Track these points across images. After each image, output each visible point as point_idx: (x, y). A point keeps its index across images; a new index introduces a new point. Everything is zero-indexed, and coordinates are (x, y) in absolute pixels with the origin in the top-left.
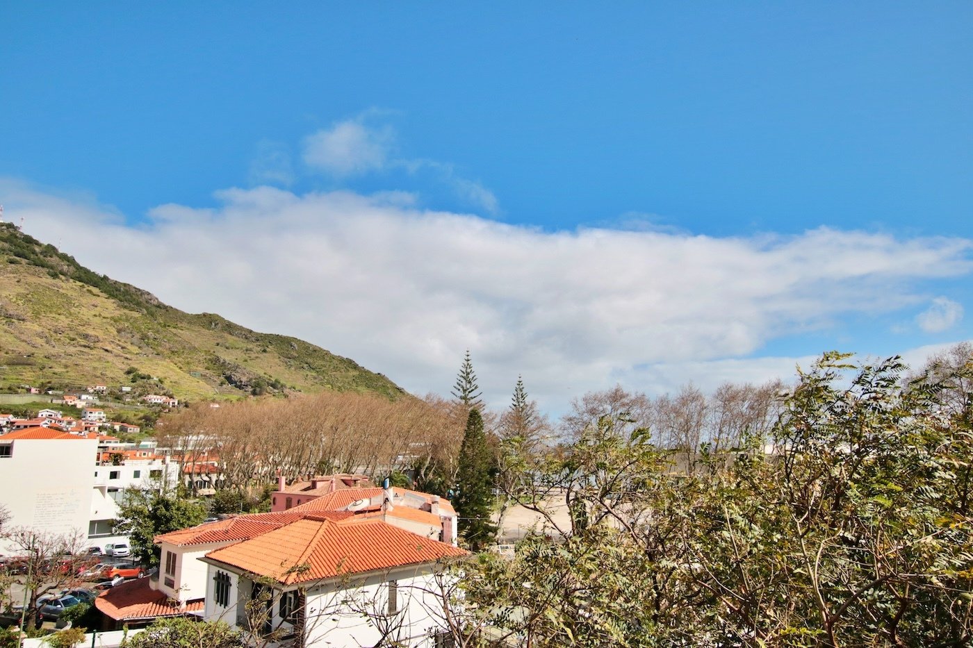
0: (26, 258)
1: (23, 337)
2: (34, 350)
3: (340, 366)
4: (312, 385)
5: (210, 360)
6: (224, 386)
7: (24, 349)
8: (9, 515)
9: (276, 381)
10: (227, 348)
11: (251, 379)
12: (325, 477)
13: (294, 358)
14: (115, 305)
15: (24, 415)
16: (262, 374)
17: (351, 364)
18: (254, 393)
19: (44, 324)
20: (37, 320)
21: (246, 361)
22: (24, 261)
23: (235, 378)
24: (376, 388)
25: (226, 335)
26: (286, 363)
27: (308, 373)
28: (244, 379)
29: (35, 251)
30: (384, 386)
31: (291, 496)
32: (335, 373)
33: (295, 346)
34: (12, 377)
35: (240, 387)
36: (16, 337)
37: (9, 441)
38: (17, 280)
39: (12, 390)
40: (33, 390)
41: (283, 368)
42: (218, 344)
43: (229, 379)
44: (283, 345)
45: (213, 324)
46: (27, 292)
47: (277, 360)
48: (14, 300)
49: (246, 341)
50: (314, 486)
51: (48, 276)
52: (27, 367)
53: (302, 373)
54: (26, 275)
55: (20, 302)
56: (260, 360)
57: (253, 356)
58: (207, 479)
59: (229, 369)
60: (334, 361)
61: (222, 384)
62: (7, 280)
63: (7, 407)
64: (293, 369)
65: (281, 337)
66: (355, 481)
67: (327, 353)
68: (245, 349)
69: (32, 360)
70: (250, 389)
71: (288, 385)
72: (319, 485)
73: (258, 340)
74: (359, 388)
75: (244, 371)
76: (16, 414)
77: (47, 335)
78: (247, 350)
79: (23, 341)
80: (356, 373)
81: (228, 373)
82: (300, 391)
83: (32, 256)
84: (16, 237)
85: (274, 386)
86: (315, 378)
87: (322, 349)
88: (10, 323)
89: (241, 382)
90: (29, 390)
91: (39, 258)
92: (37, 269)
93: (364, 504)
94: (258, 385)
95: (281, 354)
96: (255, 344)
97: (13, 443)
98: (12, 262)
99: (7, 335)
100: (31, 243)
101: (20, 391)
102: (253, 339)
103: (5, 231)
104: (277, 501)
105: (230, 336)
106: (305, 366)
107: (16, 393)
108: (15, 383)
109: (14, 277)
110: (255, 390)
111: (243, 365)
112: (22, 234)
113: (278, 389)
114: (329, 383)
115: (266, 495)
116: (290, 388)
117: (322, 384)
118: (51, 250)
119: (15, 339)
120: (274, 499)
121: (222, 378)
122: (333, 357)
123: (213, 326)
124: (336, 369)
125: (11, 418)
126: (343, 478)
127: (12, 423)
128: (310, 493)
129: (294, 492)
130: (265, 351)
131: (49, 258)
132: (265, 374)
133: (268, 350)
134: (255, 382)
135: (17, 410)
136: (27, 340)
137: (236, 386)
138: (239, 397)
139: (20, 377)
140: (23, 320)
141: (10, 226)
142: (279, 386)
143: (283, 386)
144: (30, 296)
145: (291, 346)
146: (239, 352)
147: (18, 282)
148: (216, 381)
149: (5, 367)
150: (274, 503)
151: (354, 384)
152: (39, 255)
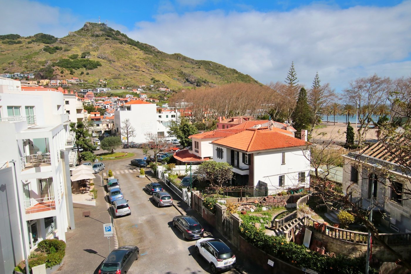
0: (111, 37)
1: (116, 68)
2: (120, 73)
3: (230, 72)
4: (219, 81)
5: (179, 73)
6: (186, 83)
7: (117, 72)
9: (205, 80)
10: (185, 68)
11: (196, 80)
12: (237, 117)
13: (211, 70)
14: (143, 53)
15: (122, 97)
16: (199, 78)
17: (234, 71)
18: (197, 85)
19: (121, 62)
20: (119, 61)
21: (193, 72)
22: (110, 38)
23: (189, 80)
24: (246, 82)
25: (184, 62)
26: (208, 72)
27: (218, 76)
28: (193, 80)
29: (113, 34)
30: (249, 80)
31: (224, 124)
32: (228, 75)
33: (211, 65)
34: (115, 83)
35: (192, 83)
36: (113, 68)
37: (129, 105)
38: (110, 46)
39: (116, 88)
40: (123, 88)
41: (207, 74)
42: (181, 66)
43: (187, 80)
44: (206, 65)
45: (179, 58)
46: (114, 51)
47: (205, 71)
48: (110, 54)
49: (192, 64)
50: (233, 120)
51: (119, 44)
52: (119, 79)
53: (215, 76)
54: (112, 44)
55: (112, 55)
56: (197, 72)
57: (195, 70)
58: (188, 118)
59: (187, 76)
60: (228, 70)
61: (185, 82)
62: (106, 47)
63: (116, 94)
64: (211, 75)
65: (205, 61)
66: (249, 118)
67: (225, 67)
68: (192, 67)
69: (120, 77)
70: (195, 84)
71: (210, 81)
72: (235, 120)
73: (196, 63)
74: (239, 82)
75: (193, 77)
76: (119, 97)
77: (123, 67)
78: (193, 68)
79: (116, 70)
80: (237, 75)
81: (187, 78)
82: (215, 84)
83: (113, 36)
84: (106, 29)
85: (205, 82)
86: (220, 78)
87: (222, 66)
88: (111, 63)
89: (192, 81)
90: (121, 88)
91: (115, 37)
92: (116, 41)
93: (259, 126)
94: (198, 82)
95: (206, 69)
96: (195, 65)
97: (131, 105)
98: (107, 39)
99: (111, 68)
100: (111, 31)
101: (118, 88)
102: (194, 63)
103: (102, 27)
105: (185, 63)
106: (216, 73)
107: (118, 89)
108: (116, 85)
109: (109, 45)
110: (197, 84)
111: (192, 74)
112: (108, 27)
113: (206, 83)
114: (226, 80)
115: (213, 124)
116: (211, 83)
117: (223, 81)
118: (118, 33)
119: (113, 69)
120: (218, 125)
121: (185, 80)
122: (227, 69)
123: (179, 59)
124: (229, 74)
125: (118, 98)
126: (243, 117)
127: (119, 100)
128: (232, 123)
129: (225, 123)
130: (199, 68)
131: (118, 36)
132: (200, 77)
133: (201, 67)
134: (197, 81)
135: (119, 95)
136: (117, 69)
137: (190, 83)
138: (192, 87)
139: (118, 83)
140: (115, 62)
141: (103, 24)
142: (207, 82)
143: (208, 82)
144: (115, 52)
145: (210, 65)
146: (190, 69)
147: (110, 47)
148: (182, 81)
149: (112, 80)
150: (218, 127)
151: (237, 80)
152: (115, 35)
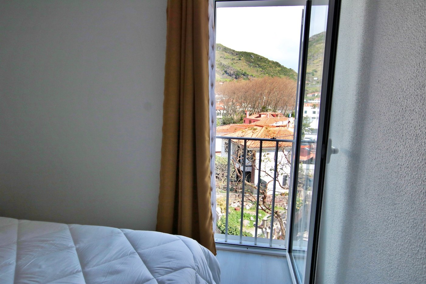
3: (272, 65)
4: (260, 74)
5: (218, 64)
9: (245, 72)
10: (225, 59)
11: (235, 72)
12: (265, 113)
13: (252, 62)
16: (239, 70)
17: (277, 64)
18: (236, 78)
21: (232, 64)
23: (228, 72)
24: (289, 76)
25: (224, 53)
26: (249, 65)
27: (258, 69)
28: (232, 72)
30: (292, 75)
31: (251, 120)
32: (270, 69)
33: (253, 56)
35: (230, 76)
41: (247, 67)
42: (221, 57)
43: (226, 72)
44: (248, 57)
45: (219, 48)
47: (245, 63)
49: (232, 55)
50: (260, 116)
53: (256, 69)
56: (238, 64)
57: (235, 62)
58: (219, 112)
59: (226, 68)
60: (270, 63)
61: (223, 74)
64: (252, 67)
65: (247, 53)
66: (277, 115)
67: (267, 59)
68: (232, 59)
70: (234, 76)
71: (250, 74)
72: (262, 116)
73: (237, 55)
74: (281, 76)
75: (232, 68)
78: (233, 59)
80: (280, 69)
81: (225, 69)
82: (255, 77)
85: (244, 75)
86: (261, 71)
87: (264, 58)
93: (280, 123)
94: (237, 74)
95: (247, 61)
96: (236, 56)
102: (235, 54)
104: (246, 121)
106: (257, 66)
110: (236, 77)
111: (231, 66)
113: (245, 76)
114: (267, 73)
115: (241, 119)
116: (251, 76)
117: (264, 74)
120: (244, 121)
121: (223, 72)
122: (269, 61)
123: (219, 49)
124: (271, 67)
126: (272, 114)
128: (258, 119)
129: (252, 118)
130: (240, 59)
132: (240, 70)
133: (241, 59)
134: (236, 73)
138: (230, 80)
142: (246, 75)
143: (248, 75)
145: (251, 57)
146: (229, 60)
148: (220, 73)
151: (279, 74)
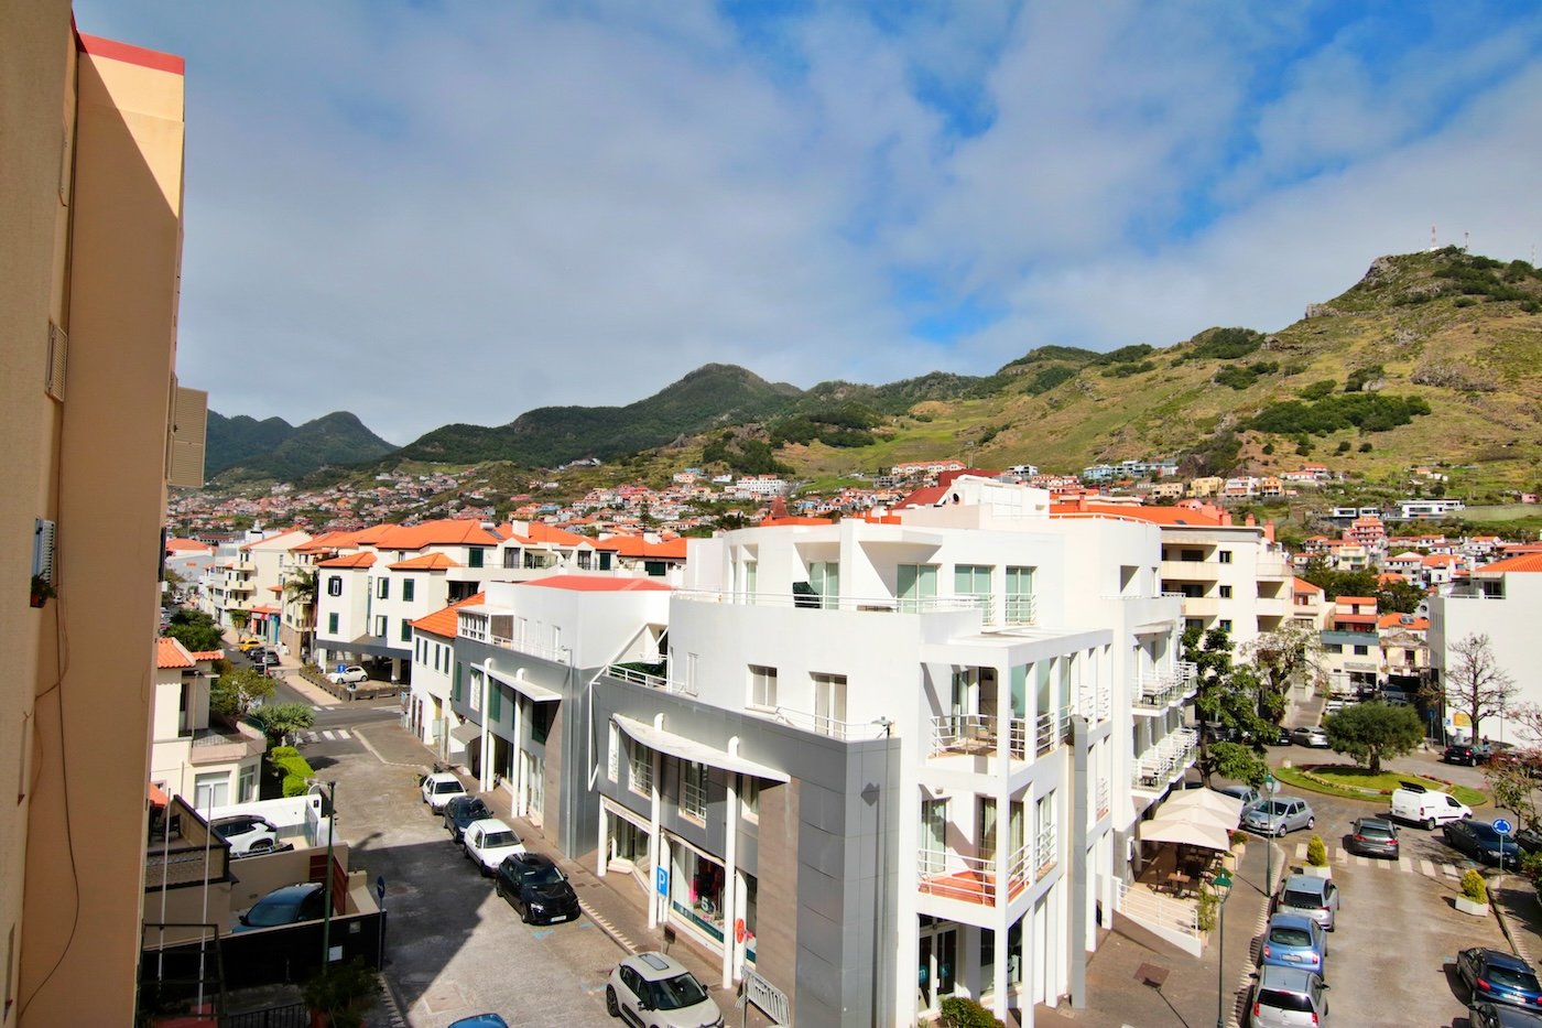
0: (1481, 293)
1: (1497, 417)
2: (1516, 435)
7: (1501, 435)
8: (1514, 685)
15: (1517, 537)
19: (1526, 390)
20: (1515, 386)
22: (1479, 299)
29: (1494, 277)
34: (1488, 479)
36: (1485, 418)
37: (1498, 575)
38: (1472, 330)
39: (1492, 500)
40: (1525, 498)
46: (1491, 345)
48: (1474, 361)
51: (1522, 313)
52: (1509, 462)
54: (1486, 319)
55: (1483, 363)
62: (1458, 334)
63: (1488, 525)
69: (1515, 450)
76: (1503, 536)
77: (1535, 407)
79: (1499, 422)
83: (1491, 288)
84: (1462, 265)
88: (1473, 399)
90: (1518, 498)
91: (1502, 288)
92: (1502, 305)
97: (1503, 577)
98: (1461, 305)
99: (1470, 416)
100: (1485, 267)
101: (1504, 499)
103: (1445, 261)
107: (1499, 503)
108: (1492, 488)
109: (1469, 327)
112: (1470, 257)
118: (1520, 268)
119: (1485, 422)
125: (1497, 542)
127: (1500, 550)
131: (1519, 283)
135: (1504, 529)
136: (1504, 420)
139: (1501, 479)
140: (1493, 390)
141: (1451, 250)
144: (1497, 351)
147: (1475, 333)
149: (1476, 465)
152: (1502, 283)
